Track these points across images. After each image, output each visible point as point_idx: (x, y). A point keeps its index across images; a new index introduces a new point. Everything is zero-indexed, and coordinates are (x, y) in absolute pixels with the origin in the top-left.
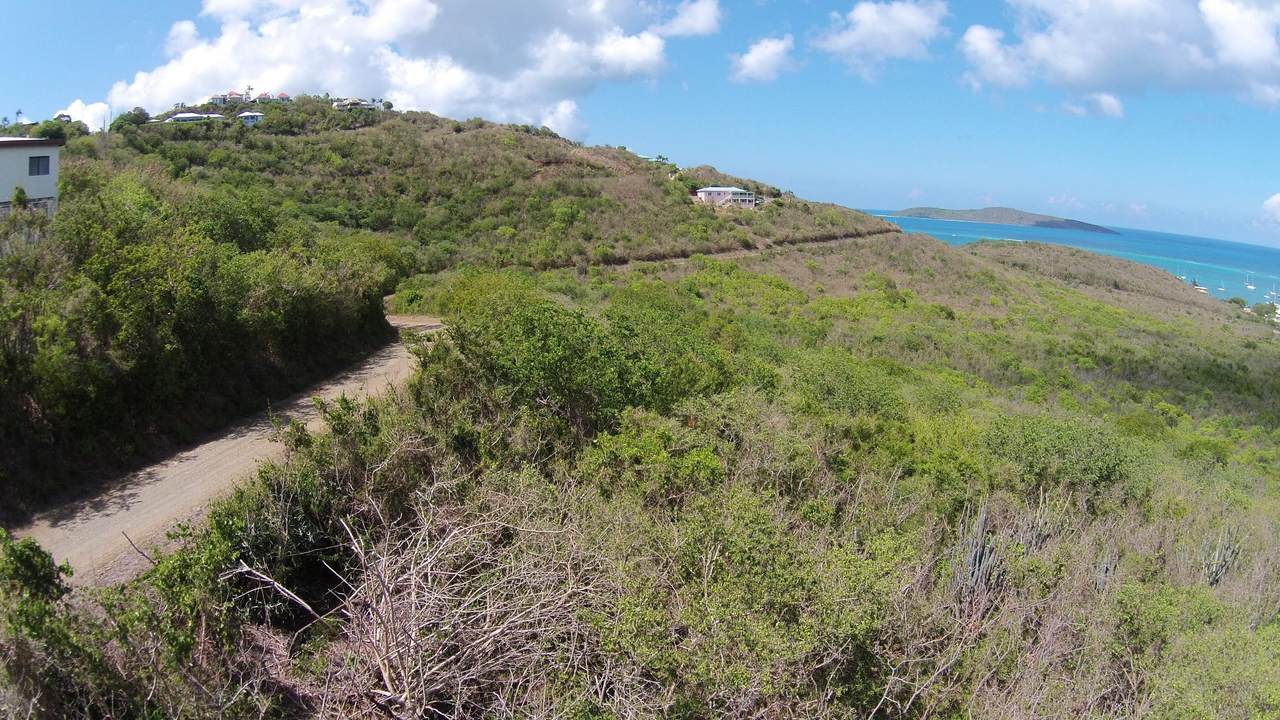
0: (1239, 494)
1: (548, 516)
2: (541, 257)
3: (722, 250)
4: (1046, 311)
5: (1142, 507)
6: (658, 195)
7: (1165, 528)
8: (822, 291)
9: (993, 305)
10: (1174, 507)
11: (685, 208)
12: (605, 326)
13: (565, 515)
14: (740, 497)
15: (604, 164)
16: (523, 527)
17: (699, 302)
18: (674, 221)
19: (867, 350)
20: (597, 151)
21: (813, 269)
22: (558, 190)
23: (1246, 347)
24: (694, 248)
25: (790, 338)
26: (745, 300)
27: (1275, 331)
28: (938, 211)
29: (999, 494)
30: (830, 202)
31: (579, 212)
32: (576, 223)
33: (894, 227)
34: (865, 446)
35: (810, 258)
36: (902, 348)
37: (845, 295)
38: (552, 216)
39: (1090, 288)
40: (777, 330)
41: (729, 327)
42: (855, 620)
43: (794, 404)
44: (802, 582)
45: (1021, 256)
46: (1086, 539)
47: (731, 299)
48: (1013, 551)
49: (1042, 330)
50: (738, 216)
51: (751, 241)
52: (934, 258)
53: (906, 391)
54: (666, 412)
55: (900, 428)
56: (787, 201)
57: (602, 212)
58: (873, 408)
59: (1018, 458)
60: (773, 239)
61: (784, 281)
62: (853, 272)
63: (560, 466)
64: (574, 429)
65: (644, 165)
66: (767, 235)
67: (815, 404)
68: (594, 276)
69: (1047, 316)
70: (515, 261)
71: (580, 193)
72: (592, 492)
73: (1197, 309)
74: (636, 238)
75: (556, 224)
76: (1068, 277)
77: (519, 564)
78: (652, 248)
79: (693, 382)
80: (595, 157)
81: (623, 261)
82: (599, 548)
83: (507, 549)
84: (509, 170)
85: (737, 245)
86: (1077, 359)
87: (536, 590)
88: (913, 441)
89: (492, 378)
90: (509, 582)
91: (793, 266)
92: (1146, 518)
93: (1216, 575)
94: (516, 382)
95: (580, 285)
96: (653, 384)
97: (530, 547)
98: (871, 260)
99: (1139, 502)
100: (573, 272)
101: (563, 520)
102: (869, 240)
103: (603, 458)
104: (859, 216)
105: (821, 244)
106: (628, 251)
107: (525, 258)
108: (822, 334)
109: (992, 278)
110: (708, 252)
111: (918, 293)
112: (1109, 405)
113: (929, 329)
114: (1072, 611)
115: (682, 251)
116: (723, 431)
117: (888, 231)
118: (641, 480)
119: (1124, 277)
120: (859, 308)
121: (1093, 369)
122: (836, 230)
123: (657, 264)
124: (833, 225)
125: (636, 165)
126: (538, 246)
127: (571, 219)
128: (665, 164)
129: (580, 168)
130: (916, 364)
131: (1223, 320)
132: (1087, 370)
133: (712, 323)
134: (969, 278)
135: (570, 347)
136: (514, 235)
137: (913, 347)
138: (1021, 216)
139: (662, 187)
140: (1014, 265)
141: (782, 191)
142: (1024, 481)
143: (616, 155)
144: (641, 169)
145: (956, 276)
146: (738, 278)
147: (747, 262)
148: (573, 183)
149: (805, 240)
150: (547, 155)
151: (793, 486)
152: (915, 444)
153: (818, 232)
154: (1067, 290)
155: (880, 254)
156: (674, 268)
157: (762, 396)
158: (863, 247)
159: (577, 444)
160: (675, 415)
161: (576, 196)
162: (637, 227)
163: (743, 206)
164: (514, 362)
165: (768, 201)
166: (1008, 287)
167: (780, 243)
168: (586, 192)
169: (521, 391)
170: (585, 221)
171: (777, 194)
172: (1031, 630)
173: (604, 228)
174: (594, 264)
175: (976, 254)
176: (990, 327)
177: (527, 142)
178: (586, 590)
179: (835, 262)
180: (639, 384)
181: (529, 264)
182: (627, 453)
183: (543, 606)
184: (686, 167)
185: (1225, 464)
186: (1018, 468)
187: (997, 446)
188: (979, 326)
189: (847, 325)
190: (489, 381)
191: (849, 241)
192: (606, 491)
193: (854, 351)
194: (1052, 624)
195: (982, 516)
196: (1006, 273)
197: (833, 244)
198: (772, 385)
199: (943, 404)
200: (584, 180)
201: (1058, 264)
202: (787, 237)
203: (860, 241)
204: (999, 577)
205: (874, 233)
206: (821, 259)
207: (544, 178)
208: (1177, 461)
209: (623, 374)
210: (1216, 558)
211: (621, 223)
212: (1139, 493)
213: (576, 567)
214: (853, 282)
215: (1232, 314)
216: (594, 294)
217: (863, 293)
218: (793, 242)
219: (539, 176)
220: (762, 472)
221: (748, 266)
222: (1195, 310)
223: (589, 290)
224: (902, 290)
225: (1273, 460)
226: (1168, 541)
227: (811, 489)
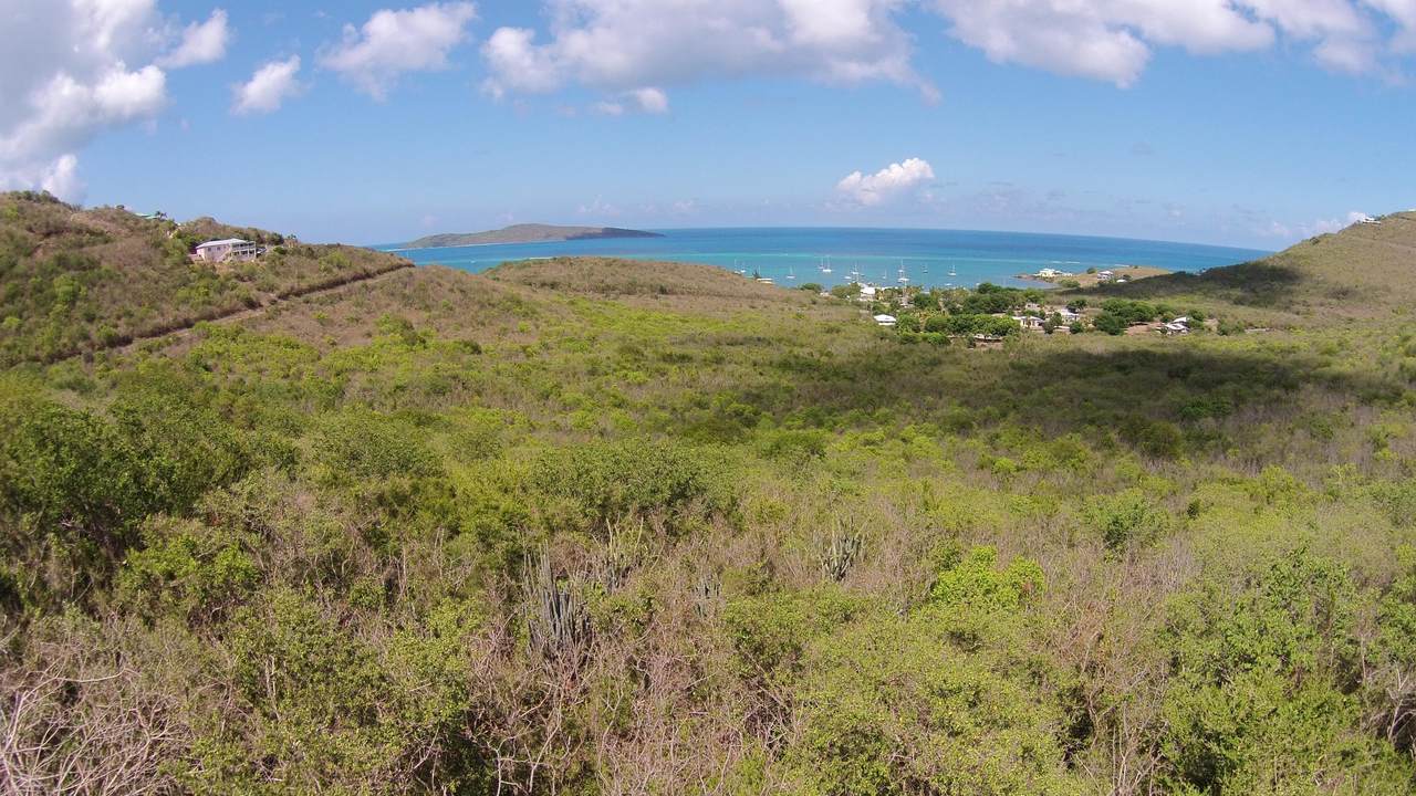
0: (846, 482)
1: (102, 660)
2: (48, 348)
3: (226, 313)
4: (583, 330)
5: (731, 517)
6: (157, 257)
7: (762, 535)
8: (334, 344)
9: (522, 331)
10: (766, 511)
11: (185, 270)
12: (111, 425)
13: (118, 655)
14: (281, 596)
15: (102, 228)
16: (84, 678)
17: (207, 376)
18: (174, 287)
19: (390, 402)
20: (97, 214)
21: (322, 321)
22: (59, 265)
23: (828, 332)
24: (196, 315)
25: (307, 402)
26: (254, 366)
27: (861, 311)
28: (454, 238)
29: (560, 536)
30: (333, 242)
31: (80, 290)
32: (78, 303)
33: (406, 261)
34: (403, 510)
35: (318, 310)
36: (428, 394)
37: (357, 345)
38: (54, 297)
39: (632, 297)
40: (291, 395)
41: (241, 400)
42: (437, 708)
43: (319, 477)
44: (367, 679)
45: (549, 274)
46: (673, 565)
47: (240, 367)
48: (591, 594)
49: (582, 350)
50: (240, 271)
51: (254, 299)
52: (451, 290)
53: (439, 442)
54: (189, 513)
55: (437, 484)
56: (290, 247)
57: (103, 286)
58: (404, 466)
59: (574, 493)
60: (277, 292)
61: (293, 340)
62: (366, 317)
63: (98, 597)
64: (103, 551)
65: (142, 224)
66: (271, 289)
67: (341, 474)
68: (100, 363)
69: (585, 334)
70: (23, 356)
71: (80, 267)
72: (134, 622)
73: (762, 302)
74: (138, 312)
75: (59, 307)
76: (605, 290)
77: (93, 723)
78: (155, 321)
79: (210, 472)
80: (94, 221)
81: (127, 341)
82: (160, 685)
83: (77, 706)
84: (11, 247)
85: (240, 304)
86: (626, 375)
87: (118, 746)
88: (454, 496)
89: (14, 507)
90: (91, 744)
91: (302, 321)
92: (738, 529)
93: (841, 569)
94: (38, 506)
95: (88, 375)
96: (170, 483)
97: (96, 699)
98: (383, 302)
99: (729, 514)
100: (78, 362)
101: (118, 661)
102: (379, 280)
103: (138, 579)
104: (368, 254)
105: (329, 292)
106: (131, 328)
107: (32, 352)
108: (340, 392)
109: (519, 303)
110: (211, 317)
111: (438, 331)
112: (672, 417)
113: (456, 368)
114: (677, 644)
115: (185, 320)
116: (249, 524)
117: (400, 267)
118: (178, 598)
119: (671, 280)
120: (376, 356)
121: (646, 382)
122: (342, 274)
123: (161, 339)
124: (340, 267)
125: (135, 225)
126: (42, 338)
127: (73, 298)
128: (163, 220)
129: (79, 237)
130: (445, 410)
131: (796, 309)
132: (640, 385)
133: (222, 399)
134: (493, 306)
135: (82, 454)
136: (20, 326)
137: (438, 390)
138: (549, 231)
139: (161, 248)
140: (543, 285)
141: (285, 237)
142: (586, 516)
143: (115, 216)
144: (140, 229)
145: (476, 307)
146: (245, 342)
147: (253, 323)
148: (73, 255)
149: (312, 289)
150: (48, 225)
151: (334, 572)
152: (457, 498)
153: (325, 278)
154: (606, 304)
155: (393, 294)
156: (178, 341)
157: (283, 475)
158: (374, 288)
159: (110, 569)
160: (197, 515)
161: (75, 270)
162: (138, 299)
163: (245, 259)
164: (33, 482)
165: (270, 249)
166: (538, 310)
167: (284, 297)
168: (86, 264)
169: (45, 516)
170: (86, 299)
171: (278, 240)
172: (637, 672)
173: (106, 305)
174: (99, 349)
175: (498, 279)
176: (522, 355)
177: (29, 211)
178: (164, 736)
179: (345, 309)
180: (156, 486)
181: (36, 359)
182: (158, 569)
183: (130, 764)
184: (184, 221)
185: (822, 455)
186: (575, 504)
187: (549, 485)
188: (509, 356)
189: (365, 377)
190: (13, 512)
191: (359, 283)
192: (149, 618)
193: (375, 405)
194: (659, 662)
195: (545, 565)
196: (535, 296)
197: (341, 289)
198: (293, 462)
199: (480, 448)
200: (85, 249)
201: (593, 278)
202: (292, 288)
203: (369, 282)
204: (584, 625)
205: (385, 272)
206: (330, 308)
207: (45, 253)
208: (763, 462)
209: (138, 477)
210: (835, 553)
211: (122, 297)
212: (723, 505)
213: (145, 711)
214: (366, 329)
215: (807, 301)
216: (102, 384)
217: (378, 339)
218: (298, 294)
219: (40, 251)
220: (298, 563)
221: (254, 327)
222: (759, 303)
223: (97, 380)
224: (419, 330)
225: (882, 440)
226: (771, 548)
227: (355, 570)
